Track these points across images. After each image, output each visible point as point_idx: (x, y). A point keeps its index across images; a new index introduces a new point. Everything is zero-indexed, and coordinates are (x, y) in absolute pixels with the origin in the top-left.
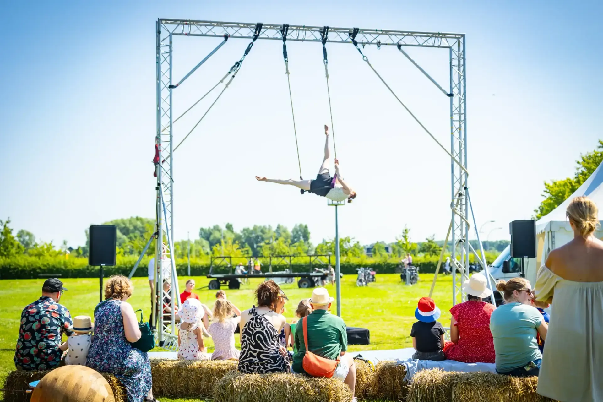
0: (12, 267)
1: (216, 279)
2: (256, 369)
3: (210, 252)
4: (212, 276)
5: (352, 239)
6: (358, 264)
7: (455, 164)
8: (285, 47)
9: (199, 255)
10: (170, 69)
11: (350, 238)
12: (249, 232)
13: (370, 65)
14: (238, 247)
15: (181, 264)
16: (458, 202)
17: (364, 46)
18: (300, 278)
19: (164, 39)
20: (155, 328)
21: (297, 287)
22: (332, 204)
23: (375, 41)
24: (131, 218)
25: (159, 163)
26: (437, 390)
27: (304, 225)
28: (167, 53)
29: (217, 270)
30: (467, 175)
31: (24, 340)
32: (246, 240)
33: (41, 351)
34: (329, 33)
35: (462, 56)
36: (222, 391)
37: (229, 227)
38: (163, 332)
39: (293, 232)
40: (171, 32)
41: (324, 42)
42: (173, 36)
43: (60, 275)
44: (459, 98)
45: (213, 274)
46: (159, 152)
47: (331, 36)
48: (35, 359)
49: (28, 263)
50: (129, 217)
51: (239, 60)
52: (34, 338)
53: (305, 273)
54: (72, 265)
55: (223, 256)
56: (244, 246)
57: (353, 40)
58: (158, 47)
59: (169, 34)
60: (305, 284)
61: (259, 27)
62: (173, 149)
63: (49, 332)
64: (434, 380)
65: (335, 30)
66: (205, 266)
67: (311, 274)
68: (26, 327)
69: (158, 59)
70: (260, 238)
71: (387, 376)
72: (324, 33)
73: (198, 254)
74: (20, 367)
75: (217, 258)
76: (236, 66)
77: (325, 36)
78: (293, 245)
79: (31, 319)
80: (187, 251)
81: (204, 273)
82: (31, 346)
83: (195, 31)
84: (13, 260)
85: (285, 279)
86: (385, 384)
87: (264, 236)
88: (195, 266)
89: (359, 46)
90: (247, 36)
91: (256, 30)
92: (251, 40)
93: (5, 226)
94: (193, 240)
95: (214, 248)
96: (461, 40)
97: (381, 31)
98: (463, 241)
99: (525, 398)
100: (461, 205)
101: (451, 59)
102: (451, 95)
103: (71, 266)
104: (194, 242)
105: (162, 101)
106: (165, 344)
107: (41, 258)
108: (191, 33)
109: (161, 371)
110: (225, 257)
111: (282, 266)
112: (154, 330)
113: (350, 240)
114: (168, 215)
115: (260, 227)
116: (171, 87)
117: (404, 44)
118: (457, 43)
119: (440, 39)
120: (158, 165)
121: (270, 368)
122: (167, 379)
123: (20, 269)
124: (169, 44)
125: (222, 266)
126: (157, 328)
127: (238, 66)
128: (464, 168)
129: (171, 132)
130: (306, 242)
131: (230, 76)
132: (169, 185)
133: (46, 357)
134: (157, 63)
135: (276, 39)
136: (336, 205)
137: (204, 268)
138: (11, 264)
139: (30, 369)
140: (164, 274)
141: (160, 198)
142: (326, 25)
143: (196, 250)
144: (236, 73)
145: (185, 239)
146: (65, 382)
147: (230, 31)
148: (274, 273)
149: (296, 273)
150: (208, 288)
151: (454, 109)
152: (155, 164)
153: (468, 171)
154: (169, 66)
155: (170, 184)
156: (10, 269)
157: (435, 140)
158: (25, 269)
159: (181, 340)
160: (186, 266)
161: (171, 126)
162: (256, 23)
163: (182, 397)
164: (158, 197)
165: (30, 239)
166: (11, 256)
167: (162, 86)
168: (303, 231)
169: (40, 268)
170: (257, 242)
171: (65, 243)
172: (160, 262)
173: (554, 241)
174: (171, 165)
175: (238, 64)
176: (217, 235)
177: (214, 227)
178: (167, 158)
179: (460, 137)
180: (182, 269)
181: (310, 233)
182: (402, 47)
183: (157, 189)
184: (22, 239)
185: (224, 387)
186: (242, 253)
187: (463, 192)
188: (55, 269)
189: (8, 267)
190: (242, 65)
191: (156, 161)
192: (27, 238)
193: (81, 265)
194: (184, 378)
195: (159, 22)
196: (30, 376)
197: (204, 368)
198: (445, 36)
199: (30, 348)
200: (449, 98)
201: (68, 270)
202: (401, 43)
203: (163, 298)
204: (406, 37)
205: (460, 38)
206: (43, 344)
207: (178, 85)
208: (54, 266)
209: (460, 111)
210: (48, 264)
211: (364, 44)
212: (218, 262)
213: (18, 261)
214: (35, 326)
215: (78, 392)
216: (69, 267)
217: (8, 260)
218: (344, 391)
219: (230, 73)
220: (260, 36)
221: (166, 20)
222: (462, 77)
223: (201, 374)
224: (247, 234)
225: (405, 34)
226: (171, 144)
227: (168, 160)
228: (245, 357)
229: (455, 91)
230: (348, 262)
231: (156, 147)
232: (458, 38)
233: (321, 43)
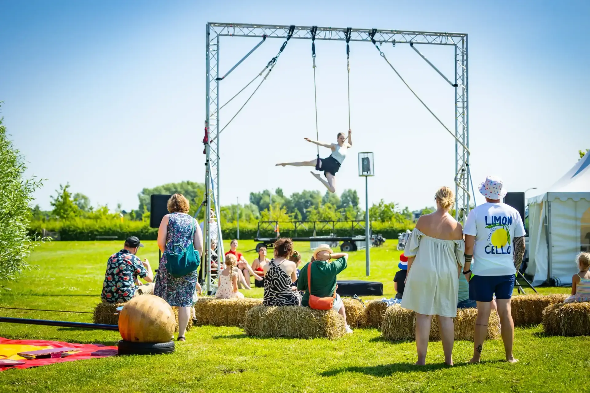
0: (71, 229)
1: (263, 242)
2: (275, 304)
3: (260, 217)
4: (259, 239)
5: (396, 205)
6: (401, 229)
7: (459, 144)
8: (313, 45)
9: (249, 220)
10: (218, 64)
11: (395, 204)
12: (299, 197)
13: (386, 60)
14: (285, 212)
15: (231, 228)
16: (461, 177)
17: (381, 44)
18: (342, 242)
19: (212, 40)
20: (204, 281)
21: (340, 250)
22: (363, 175)
23: (391, 40)
24: (183, 182)
25: (207, 143)
26: (403, 317)
27: (353, 191)
28: (215, 51)
29: (265, 233)
30: (468, 153)
31: (108, 281)
32: (296, 205)
33: (118, 289)
34: (352, 33)
35: (465, 53)
36: (251, 318)
37: (279, 192)
38: (211, 283)
39: (342, 197)
40: (218, 33)
41: (348, 40)
42: (220, 37)
43: (117, 237)
44: (463, 88)
45: (260, 238)
46: (208, 134)
47: (354, 35)
48: (115, 294)
49: (86, 225)
50: (180, 182)
51: (275, 57)
52: (114, 280)
53: (348, 237)
54: (127, 227)
55: (270, 220)
56: (293, 210)
57: (372, 39)
58: (208, 46)
59: (216, 35)
60: (347, 248)
61: (292, 28)
62: (220, 131)
63: (124, 275)
64: (401, 310)
65: (357, 30)
66: (253, 230)
67: (353, 238)
68: (110, 272)
69: (207, 55)
70: (309, 203)
71: (374, 310)
72: (347, 33)
73: (248, 218)
74: (105, 300)
75: (265, 222)
76: (273, 61)
77: (349, 36)
78: (339, 210)
79: (113, 266)
80: (237, 216)
81: (252, 237)
82: (112, 285)
83: (238, 33)
84: (73, 222)
85: (330, 242)
86: (372, 316)
87: (314, 201)
88: (244, 229)
89: (378, 44)
90: (282, 36)
91: (290, 31)
92: (286, 40)
93: (64, 190)
94: (243, 205)
95: (263, 213)
96: (465, 38)
97: (396, 31)
98: (465, 210)
99: (464, 323)
100: (464, 179)
101: (456, 55)
102: (456, 85)
103: (126, 229)
104: (243, 206)
105: (210, 91)
106: (212, 293)
107: (98, 221)
108: (235, 34)
109: (207, 307)
110: (272, 222)
111: (327, 230)
112: (204, 283)
113: (394, 206)
114: (215, 186)
115: (309, 192)
116: (218, 79)
117: (416, 42)
118: (461, 41)
119: (446, 37)
120: (207, 145)
121: (285, 304)
122: (212, 313)
123: (79, 231)
124: (216, 44)
125: (269, 230)
126: (206, 280)
127: (274, 61)
128: (466, 146)
129: (218, 116)
130: (355, 207)
131: (268, 69)
132: (216, 162)
133: (122, 294)
134: (207, 59)
135: (307, 38)
136: (366, 176)
137: (253, 232)
138: (71, 226)
139: (112, 302)
140: (212, 235)
141: (208, 172)
142: (349, 27)
143: (246, 215)
144: (272, 67)
145: (235, 204)
146: (143, 305)
147: (268, 32)
148: (318, 237)
149: (339, 238)
150: (255, 251)
151: (458, 97)
152: (205, 144)
153: (469, 150)
154: (216, 62)
155: (216, 160)
156: (69, 231)
157: (442, 123)
158: (83, 231)
159: (221, 283)
160: (235, 230)
161: (218, 112)
162: (290, 25)
163: (224, 325)
164: (206, 172)
165: (85, 203)
166: (70, 219)
167: (211, 78)
168: (352, 196)
169: (97, 231)
170: (307, 208)
171: (119, 207)
172: (208, 225)
173: (550, 210)
174: (218, 145)
175: (274, 59)
176: (267, 199)
177: (264, 192)
178: (214, 139)
179: (463, 121)
180: (231, 233)
181: (359, 198)
182: (414, 45)
183: (206, 164)
184: (78, 203)
185: (252, 316)
186: (289, 218)
187: (465, 168)
188: (111, 232)
189: (68, 229)
190: (278, 60)
191: (205, 141)
192: (82, 201)
193: (136, 228)
194: (225, 313)
195: (209, 25)
196: (112, 307)
197: (239, 305)
198: (451, 35)
199: (112, 287)
200: (454, 88)
201: (124, 233)
202: (413, 41)
203: (211, 256)
204: (418, 36)
205: (464, 37)
206: (120, 285)
207: (223, 78)
208: (110, 229)
209: (463, 99)
210: (105, 227)
211: (381, 42)
212: (265, 225)
213: (77, 224)
214: (116, 271)
215: (151, 312)
216: (124, 230)
217: (68, 223)
218: (338, 319)
219: (267, 67)
220: (294, 36)
221: (214, 24)
222: (465, 71)
223: (237, 309)
224: (297, 199)
225: (417, 33)
226: (218, 127)
227: (216, 141)
228: (267, 296)
229: (459, 82)
230: (392, 227)
231: (206, 130)
232: (463, 37)
233: (345, 42)
